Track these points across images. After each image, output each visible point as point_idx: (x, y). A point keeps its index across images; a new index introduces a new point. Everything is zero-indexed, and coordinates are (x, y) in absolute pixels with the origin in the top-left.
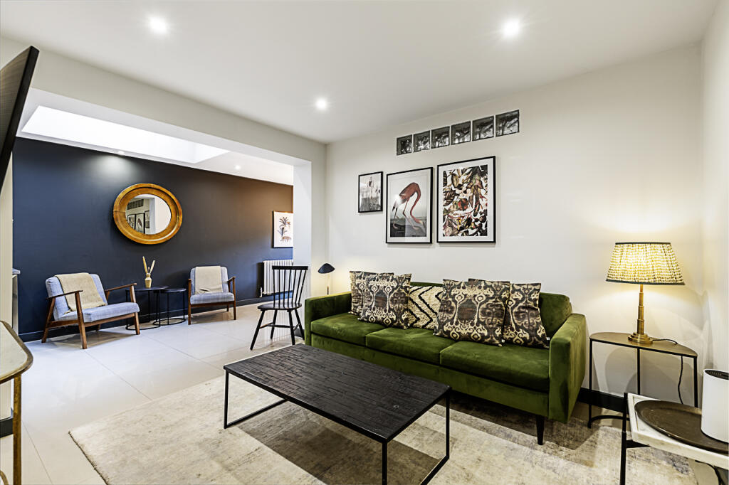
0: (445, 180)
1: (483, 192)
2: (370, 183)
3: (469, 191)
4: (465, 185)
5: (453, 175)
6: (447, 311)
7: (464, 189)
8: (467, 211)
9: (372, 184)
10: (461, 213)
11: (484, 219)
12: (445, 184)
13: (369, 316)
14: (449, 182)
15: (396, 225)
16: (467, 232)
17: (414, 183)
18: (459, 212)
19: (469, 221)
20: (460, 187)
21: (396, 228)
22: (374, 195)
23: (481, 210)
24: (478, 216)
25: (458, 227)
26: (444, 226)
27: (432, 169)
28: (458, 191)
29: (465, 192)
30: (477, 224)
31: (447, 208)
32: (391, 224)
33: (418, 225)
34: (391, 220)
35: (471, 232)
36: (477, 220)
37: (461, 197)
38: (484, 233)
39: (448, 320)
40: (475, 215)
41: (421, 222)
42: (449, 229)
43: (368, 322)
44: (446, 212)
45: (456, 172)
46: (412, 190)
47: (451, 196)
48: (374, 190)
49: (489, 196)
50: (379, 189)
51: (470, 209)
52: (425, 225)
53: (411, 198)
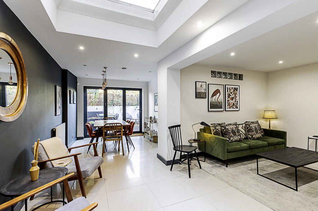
0: (228, 90)
1: (237, 95)
2: (201, 86)
3: (234, 95)
4: (233, 93)
5: (230, 89)
6: (252, 132)
7: (232, 94)
8: (233, 101)
9: (202, 86)
10: (232, 101)
11: (237, 103)
12: (228, 91)
13: (232, 140)
14: (229, 91)
15: (212, 104)
16: (233, 107)
17: (218, 89)
18: (231, 101)
19: (234, 104)
20: (231, 93)
21: (212, 105)
22: (203, 91)
23: (237, 101)
24: (236, 103)
25: (231, 106)
26: (228, 105)
27: (224, 85)
28: (231, 94)
29: (233, 95)
30: (236, 105)
31: (228, 99)
32: (210, 104)
33: (220, 104)
34: (210, 102)
35: (234, 107)
36: (236, 104)
37: (232, 96)
38: (237, 108)
39: (254, 134)
40: (235, 102)
41: (221, 104)
42: (229, 106)
43: (232, 142)
44: (228, 101)
45: (230, 88)
46: (217, 91)
47: (229, 95)
48: (203, 89)
49: (238, 97)
50: (205, 89)
51: (234, 100)
52: (222, 105)
53: (217, 95)
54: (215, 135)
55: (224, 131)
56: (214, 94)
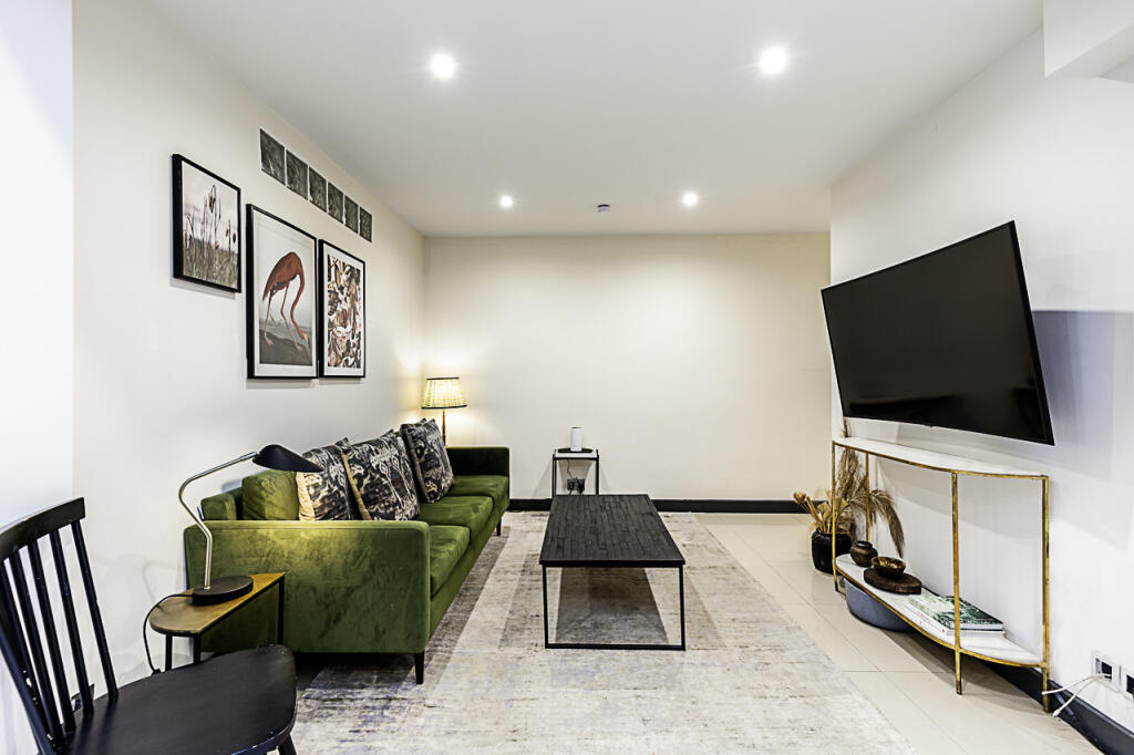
0: (329, 271)
1: (357, 305)
2: (212, 202)
3: (348, 298)
4: (346, 289)
5: (336, 267)
7: (345, 293)
8: (347, 330)
9: (217, 204)
10: (342, 330)
11: (359, 341)
12: (329, 277)
14: (333, 278)
15: (269, 335)
16: (347, 361)
17: (293, 254)
18: (340, 328)
19: (348, 343)
20: (341, 288)
21: (270, 342)
22: (223, 243)
23: (357, 332)
24: (355, 340)
25: (340, 352)
26: (329, 349)
27: (315, 239)
28: (340, 296)
29: (345, 299)
30: (355, 349)
31: (332, 318)
32: (261, 332)
35: (350, 361)
36: (354, 345)
37: (342, 306)
38: (358, 366)
40: (353, 337)
41: (306, 336)
42: (333, 354)
44: (331, 325)
45: (338, 264)
46: (291, 265)
47: (335, 302)
48: (222, 229)
49: (361, 313)
50: (234, 231)
51: (349, 328)
52: (310, 343)
53: (291, 283)
54: (326, 517)
55: (366, 481)
56: (278, 281)
